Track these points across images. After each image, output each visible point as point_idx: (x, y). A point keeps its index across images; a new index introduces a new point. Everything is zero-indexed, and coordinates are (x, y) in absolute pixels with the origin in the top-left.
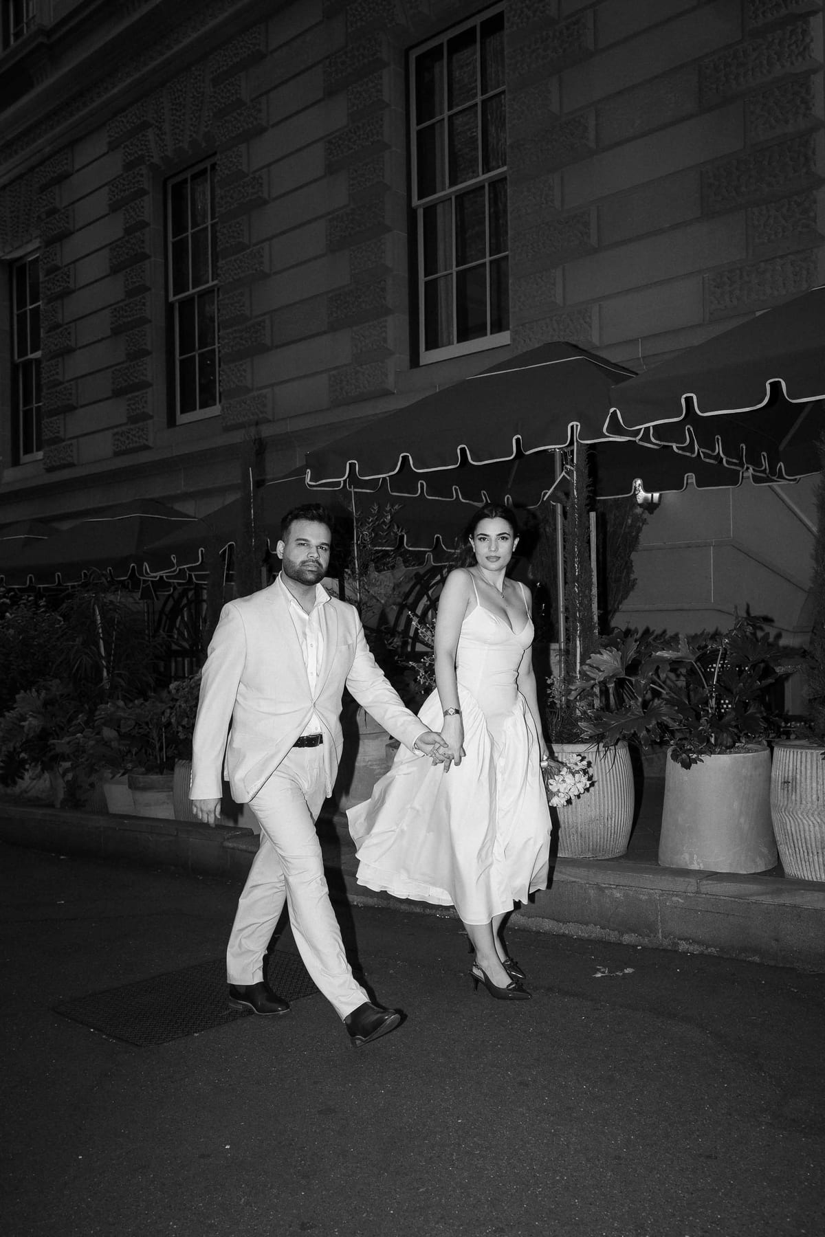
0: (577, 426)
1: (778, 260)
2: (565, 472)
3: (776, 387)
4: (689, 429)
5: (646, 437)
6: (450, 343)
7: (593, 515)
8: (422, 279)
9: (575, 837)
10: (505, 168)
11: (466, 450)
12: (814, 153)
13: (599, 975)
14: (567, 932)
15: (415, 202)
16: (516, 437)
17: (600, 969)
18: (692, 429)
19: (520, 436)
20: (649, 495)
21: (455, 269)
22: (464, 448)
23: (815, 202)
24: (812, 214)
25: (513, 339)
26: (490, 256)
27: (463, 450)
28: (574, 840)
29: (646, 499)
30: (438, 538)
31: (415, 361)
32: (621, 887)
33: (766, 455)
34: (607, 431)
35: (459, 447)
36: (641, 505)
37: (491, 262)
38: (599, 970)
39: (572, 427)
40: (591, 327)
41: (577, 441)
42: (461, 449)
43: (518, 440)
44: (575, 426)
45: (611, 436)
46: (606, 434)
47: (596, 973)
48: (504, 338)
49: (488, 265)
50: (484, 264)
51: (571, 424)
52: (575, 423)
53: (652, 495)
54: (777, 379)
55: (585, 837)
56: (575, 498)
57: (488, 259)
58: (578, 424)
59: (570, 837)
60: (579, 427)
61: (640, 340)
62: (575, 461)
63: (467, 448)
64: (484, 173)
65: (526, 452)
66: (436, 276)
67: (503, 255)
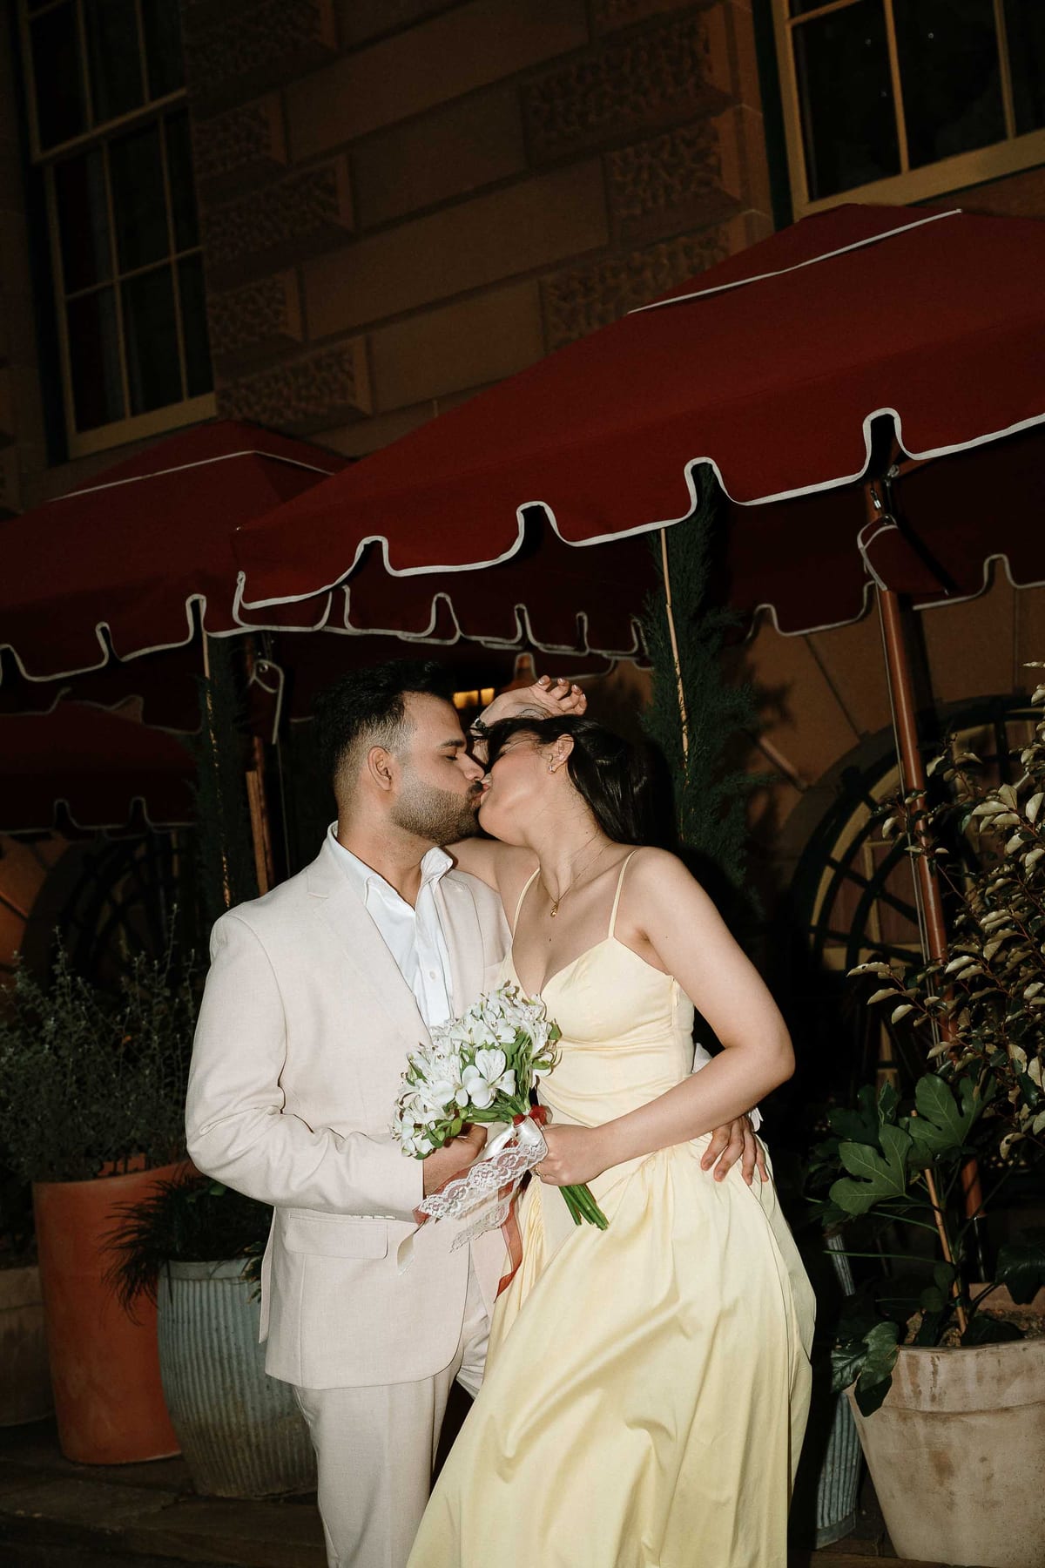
1: (663, 246)
2: (259, 674)
3: (534, 516)
6: (120, 416)
7: (252, 777)
8: (61, 296)
9: (247, 1455)
10: (182, 92)
11: (12, 654)
12: (707, 50)
15: (37, 155)
16: (100, 626)
19: (106, 625)
20: (475, 694)
21: (117, 278)
22: (8, 649)
23: (716, 138)
24: (712, 161)
25: (221, 408)
26: (178, 250)
28: (244, 1460)
29: (469, 702)
30: (61, 805)
31: (58, 452)
33: (639, 624)
34: (239, 616)
37: (180, 263)
39: (195, 605)
40: (352, 379)
43: (104, 631)
44: (200, 602)
46: (238, 620)
48: (205, 406)
49: (174, 270)
50: (167, 267)
51: (189, 599)
52: (196, 596)
53: (478, 694)
54: (535, 503)
55: (267, 1454)
56: (212, 747)
57: (174, 257)
58: (204, 598)
59: (235, 1455)
60: (205, 605)
61: (435, 402)
62: (207, 674)
63: (12, 649)
64: (153, 98)
65: (122, 657)
66: (88, 290)
67: (195, 250)
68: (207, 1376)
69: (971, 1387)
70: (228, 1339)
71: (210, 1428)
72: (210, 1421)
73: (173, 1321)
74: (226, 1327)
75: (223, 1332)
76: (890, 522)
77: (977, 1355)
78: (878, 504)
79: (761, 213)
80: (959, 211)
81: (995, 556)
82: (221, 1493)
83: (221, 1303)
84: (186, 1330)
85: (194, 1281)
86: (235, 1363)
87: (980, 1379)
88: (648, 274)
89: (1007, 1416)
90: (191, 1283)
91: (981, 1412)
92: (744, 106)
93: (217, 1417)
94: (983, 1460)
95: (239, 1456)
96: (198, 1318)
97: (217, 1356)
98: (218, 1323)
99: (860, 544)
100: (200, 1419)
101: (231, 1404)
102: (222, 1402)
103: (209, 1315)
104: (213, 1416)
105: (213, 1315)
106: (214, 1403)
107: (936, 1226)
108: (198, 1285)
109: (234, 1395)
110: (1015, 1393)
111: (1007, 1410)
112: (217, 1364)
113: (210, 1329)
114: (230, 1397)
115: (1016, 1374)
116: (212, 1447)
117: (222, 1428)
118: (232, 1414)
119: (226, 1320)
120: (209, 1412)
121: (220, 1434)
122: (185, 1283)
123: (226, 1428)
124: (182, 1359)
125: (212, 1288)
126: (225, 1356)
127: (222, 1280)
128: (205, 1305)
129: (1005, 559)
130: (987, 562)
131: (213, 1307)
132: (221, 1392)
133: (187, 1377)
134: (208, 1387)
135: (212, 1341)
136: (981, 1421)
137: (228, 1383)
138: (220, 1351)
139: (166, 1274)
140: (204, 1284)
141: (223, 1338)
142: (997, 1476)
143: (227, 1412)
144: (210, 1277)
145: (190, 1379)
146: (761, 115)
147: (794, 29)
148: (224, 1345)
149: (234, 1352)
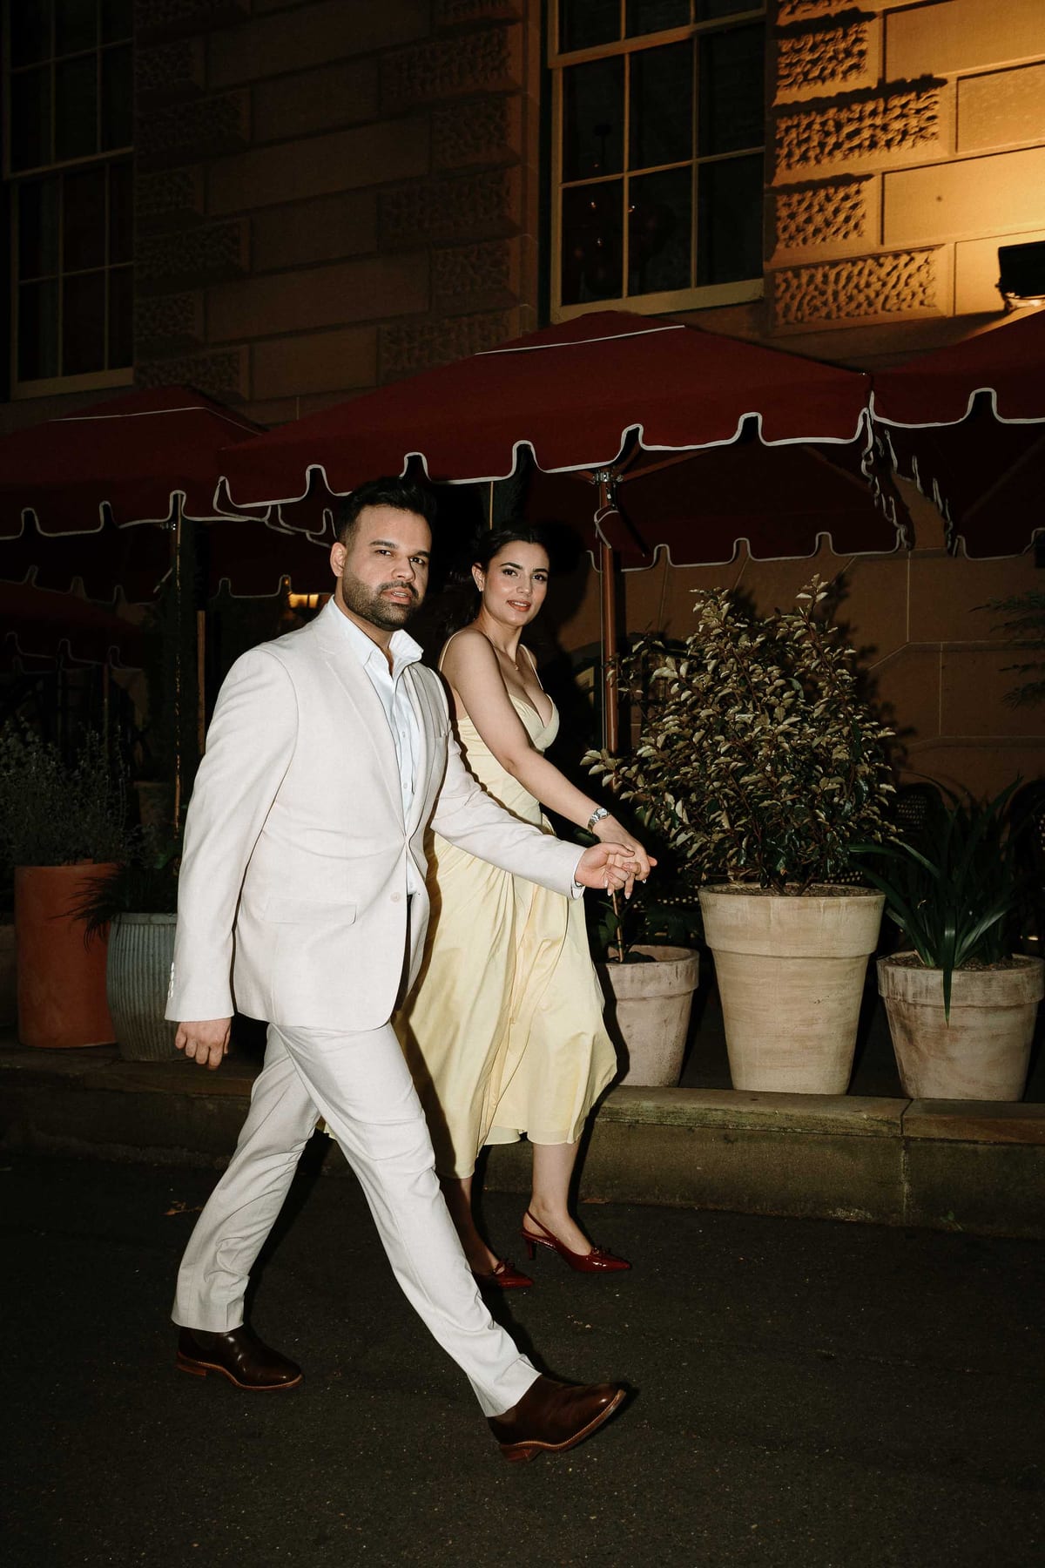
0: (182, 496)
3: (415, 462)
4: (327, 513)
5: (273, 519)
7: (201, 614)
8: (15, 283)
10: (130, 149)
11: (33, 515)
12: (508, 194)
13: (173, 1212)
14: (145, 1159)
15: (8, 173)
16: (103, 504)
17: (176, 1204)
18: (331, 513)
19: (107, 503)
20: (305, 597)
21: (61, 276)
22: (31, 512)
23: (508, 254)
25: (137, 379)
26: (111, 263)
27: (29, 516)
28: (162, 1038)
29: (300, 603)
31: (5, 393)
32: (215, 1097)
34: (219, 507)
35: (23, 511)
36: (294, 610)
37: (112, 272)
38: (175, 1207)
39: (176, 497)
40: (237, 373)
41: (183, 518)
42: (26, 513)
43: (105, 506)
44: (179, 497)
45: (226, 513)
46: (219, 511)
47: (169, 1210)
48: (123, 377)
49: (106, 274)
50: (101, 273)
51: (173, 493)
52: (179, 492)
53: (308, 598)
54: (415, 454)
56: (178, 590)
57: (107, 267)
58: (184, 493)
59: (157, 1035)
60: (185, 498)
61: (298, 398)
62: (179, 542)
63: (34, 512)
64: (103, 150)
65: (120, 525)
66: (34, 280)
67: (127, 264)
68: (143, 985)
69: (627, 985)
70: (160, 963)
71: (142, 1017)
72: (142, 1012)
73: (122, 950)
74: (159, 954)
75: (157, 957)
76: (614, 509)
77: (632, 967)
78: (609, 496)
79: (530, 307)
80: (683, 326)
81: (661, 545)
82: (141, 1059)
83: (157, 939)
84: (131, 955)
85: (139, 925)
86: (163, 976)
87: (632, 981)
88: (453, 336)
89: (645, 1002)
90: (137, 926)
91: (631, 999)
92: (528, 235)
93: (147, 1009)
94: (628, 1026)
95: (159, 1035)
96: (141, 948)
97: (151, 971)
98: (154, 952)
99: (596, 520)
100: (135, 1012)
101: (158, 1001)
102: (152, 1000)
103: (148, 947)
104: (145, 1009)
105: (151, 946)
106: (146, 1000)
107: (612, 904)
108: (142, 928)
109: (160, 997)
110: (650, 990)
111: (644, 999)
112: (151, 977)
113: (148, 955)
114: (157, 998)
115: (651, 979)
116: (141, 1029)
117: (150, 1017)
118: (158, 1009)
119: (159, 950)
120: (142, 1007)
121: (148, 1020)
122: (133, 926)
123: (153, 1017)
124: (126, 973)
125: (152, 930)
126: (157, 972)
127: (159, 925)
128: (146, 940)
129: (668, 547)
130: (657, 547)
131: (151, 942)
132: (152, 995)
133: (129, 984)
134: (143, 992)
135: (149, 963)
136: (631, 1004)
137: (157, 989)
138: (154, 969)
139: (117, 921)
140: (146, 927)
141: (157, 961)
142: (634, 1037)
143: (155, 1007)
144: (150, 923)
145: (131, 986)
146: (537, 243)
147: (565, 191)
148: (157, 966)
149: (163, 970)
